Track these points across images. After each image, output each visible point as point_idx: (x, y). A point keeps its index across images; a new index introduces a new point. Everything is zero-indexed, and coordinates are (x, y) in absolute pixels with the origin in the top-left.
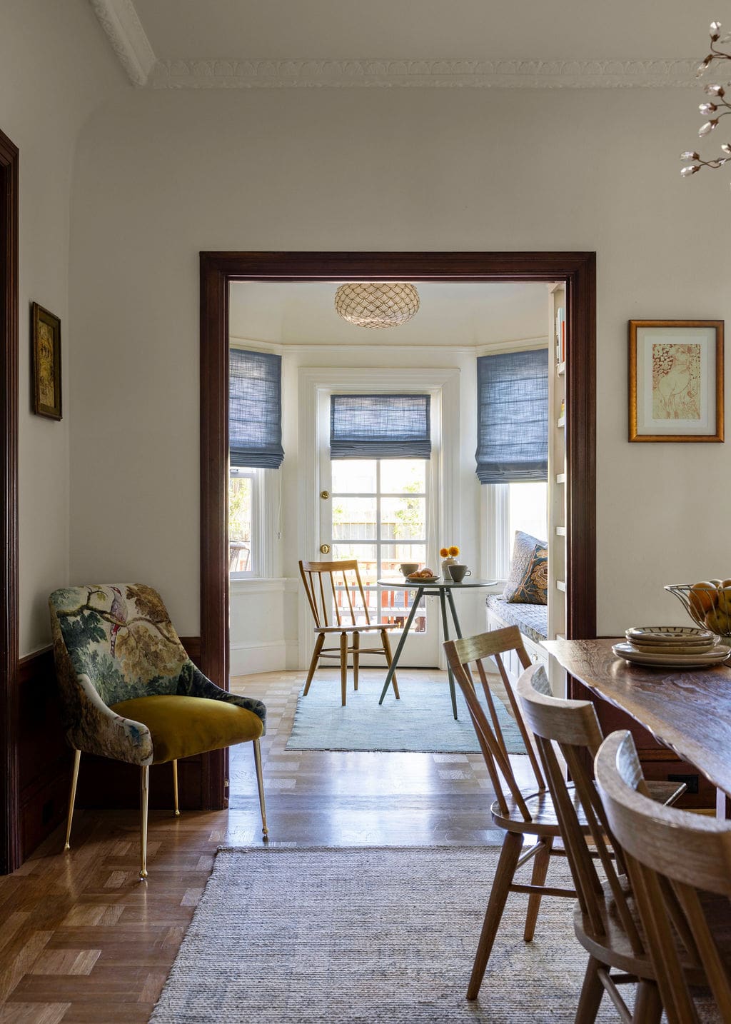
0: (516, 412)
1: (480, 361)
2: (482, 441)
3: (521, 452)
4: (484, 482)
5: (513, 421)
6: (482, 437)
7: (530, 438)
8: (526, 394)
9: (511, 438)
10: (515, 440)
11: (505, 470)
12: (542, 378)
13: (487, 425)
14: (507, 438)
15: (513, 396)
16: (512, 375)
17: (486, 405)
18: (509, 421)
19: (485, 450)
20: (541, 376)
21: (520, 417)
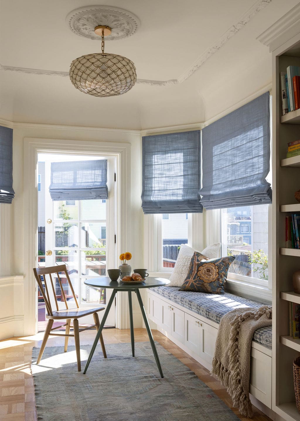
0: (169, 170)
1: (144, 139)
2: (145, 188)
3: (173, 194)
4: (147, 212)
5: (167, 176)
6: (145, 185)
7: (179, 186)
8: (176, 159)
9: (165, 186)
10: (169, 187)
11: (162, 205)
12: (188, 149)
13: (149, 178)
14: (163, 186)
15: (167, 160)
16: (166, 147)
17: (148, 165)
18: (164, 176)
19: (148, 193)
20: (187, 148)
21: (172, 173)
